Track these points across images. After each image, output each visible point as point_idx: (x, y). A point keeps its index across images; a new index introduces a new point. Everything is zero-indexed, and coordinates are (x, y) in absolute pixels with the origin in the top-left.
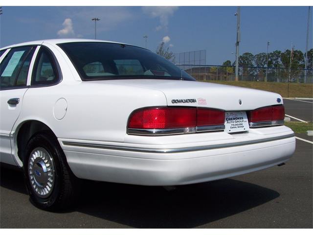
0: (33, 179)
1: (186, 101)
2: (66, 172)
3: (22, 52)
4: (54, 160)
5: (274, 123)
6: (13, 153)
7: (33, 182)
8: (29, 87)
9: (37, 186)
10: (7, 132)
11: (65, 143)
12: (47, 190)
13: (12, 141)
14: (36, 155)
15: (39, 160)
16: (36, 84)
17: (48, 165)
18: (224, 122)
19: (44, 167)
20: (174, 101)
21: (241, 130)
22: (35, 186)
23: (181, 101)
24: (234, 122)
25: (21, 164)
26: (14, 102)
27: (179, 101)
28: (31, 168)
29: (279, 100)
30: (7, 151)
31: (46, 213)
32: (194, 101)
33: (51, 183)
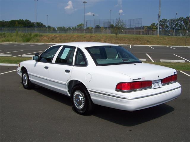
0: (75, 102)
1: (138, 79)
2: (90, 101)
3: (69, 49)
4: (85, 95)
5: (172, 82)
6: (67, 91)
7: (75, 103)
8: (74, 66)
9: (77, 104)
10: (65, 83)
11: (90, 91)
12: (81, 107)
13: (67, 86)
14: (77, 93)
15: (78, 95)
16: (76, 65)
17: (82, 97)
18: (151, 85)
19: (80, 98)
20: (133, 80)
21: (159, 87)
22: (76, 105)
23: (136, 79)
24: (156, 84)
25: (69, 95)
26: (68, 71)
27: (135, 80)
28: (74, 97)
29: (175, 73)
30: (64, 90)
31: (81, 116)
32: (140, 79)
33: (83, 104)
